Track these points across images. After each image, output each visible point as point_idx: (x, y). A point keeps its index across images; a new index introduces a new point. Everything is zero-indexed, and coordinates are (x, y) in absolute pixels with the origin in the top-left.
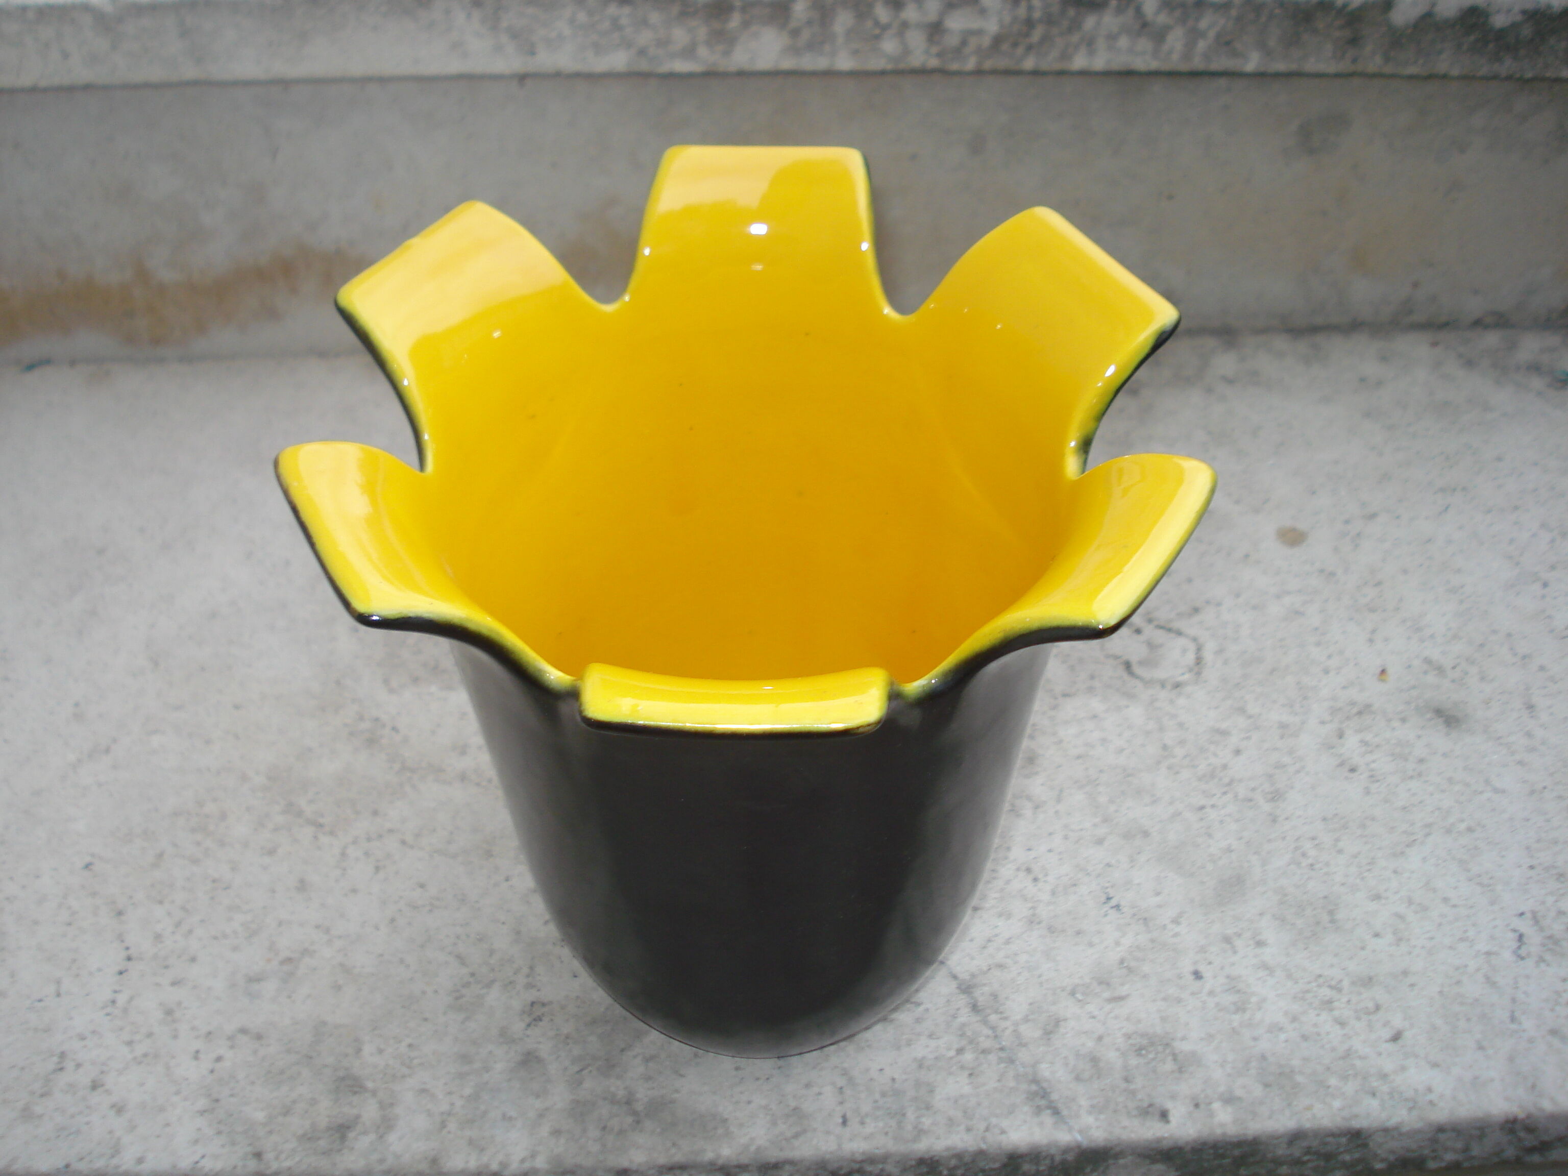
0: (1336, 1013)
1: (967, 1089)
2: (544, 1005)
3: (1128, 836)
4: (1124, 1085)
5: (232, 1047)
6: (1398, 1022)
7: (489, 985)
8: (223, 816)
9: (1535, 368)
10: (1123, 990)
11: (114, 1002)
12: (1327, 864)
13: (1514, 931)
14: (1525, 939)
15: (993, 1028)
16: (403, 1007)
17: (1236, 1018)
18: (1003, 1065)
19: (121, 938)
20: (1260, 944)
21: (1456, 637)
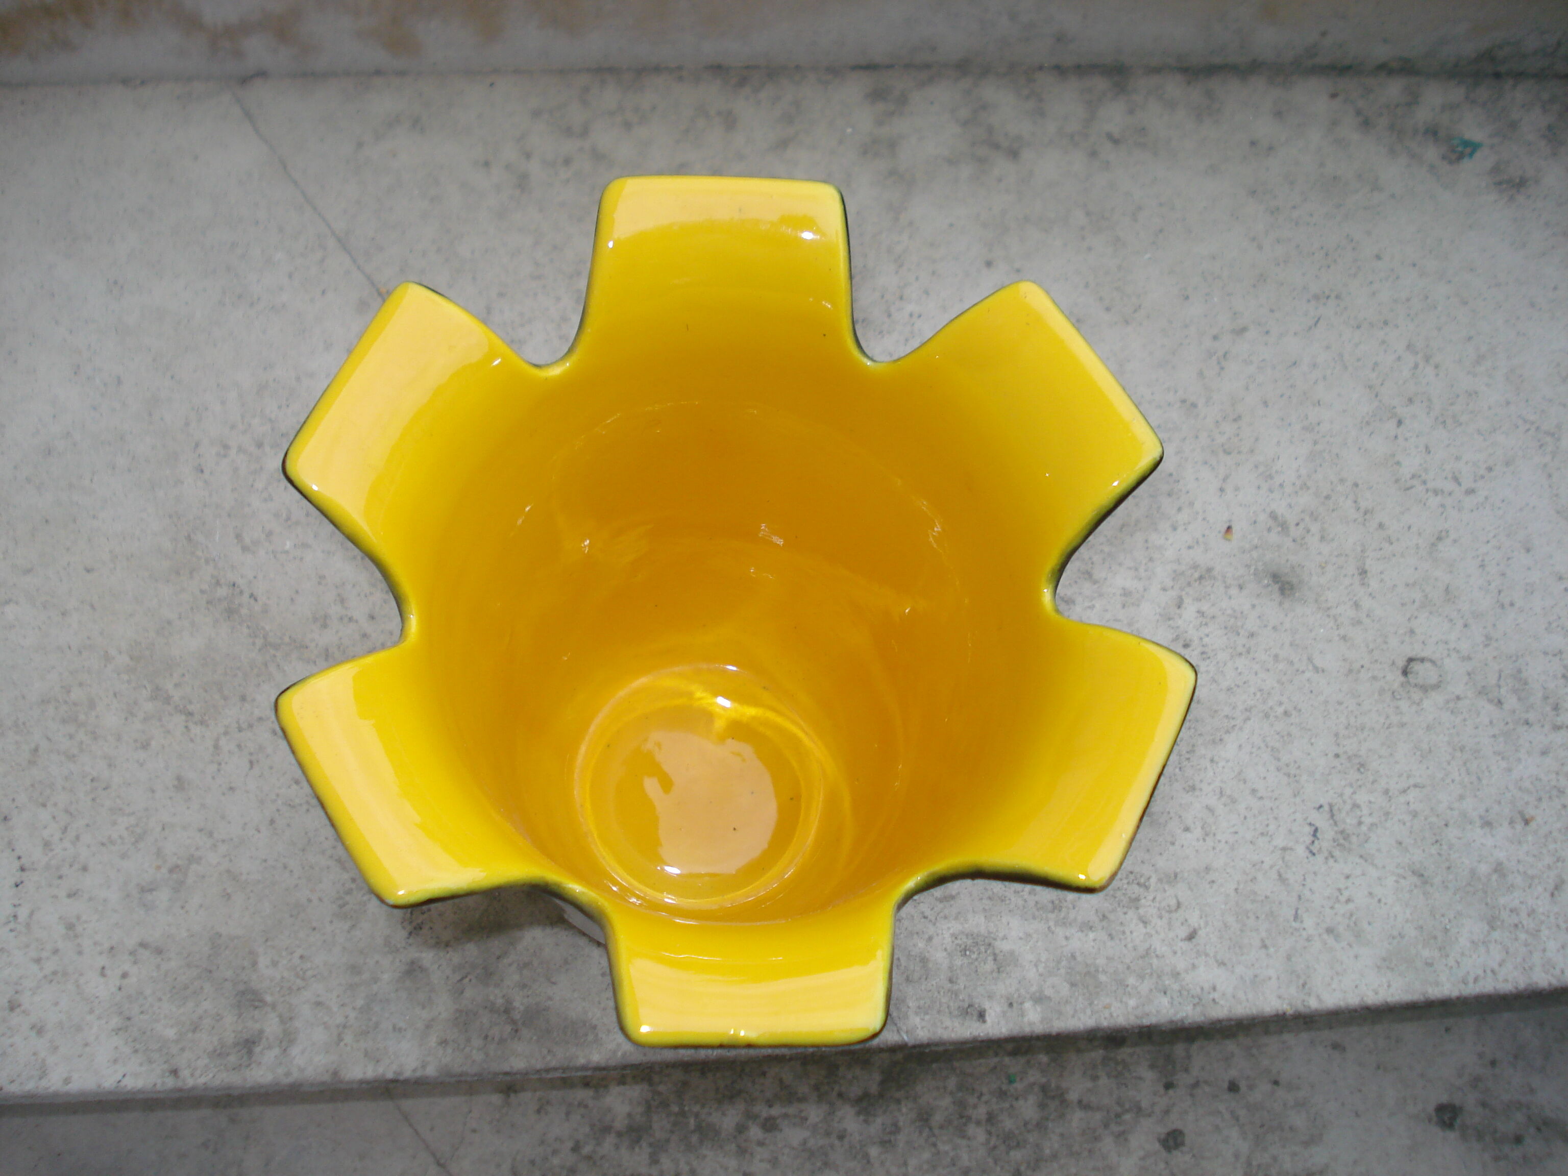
0: (1142, 911)
4: (949, 985)
5: (135, 963)
6: (1194, 920)
9: (1433, 132)
11: (15, 916)
13: (1310, 824)
14: (1318, 835)
16: (292, 916)
19: (11, 846)
21: (1305, 487)
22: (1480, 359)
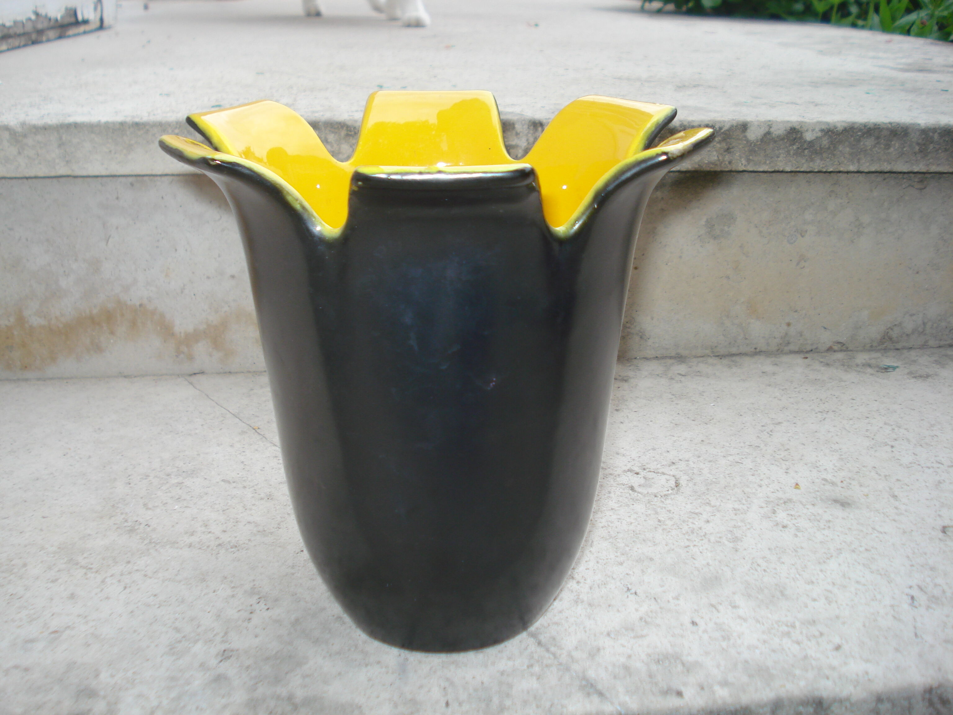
1: (536, 686)
2: (232, 651)
3: (639, 561)
4: (649, 679)
5: (6, 675)
6: (837, 640)
7: (196, 641)
10: (644, 633)
12: (775, 569)
13: (907, 595)
14: (916, 598)
15: (553, 654)
16: (133, 654)
17: (724, 644)
18: (561, 673)
20: (735, 607)
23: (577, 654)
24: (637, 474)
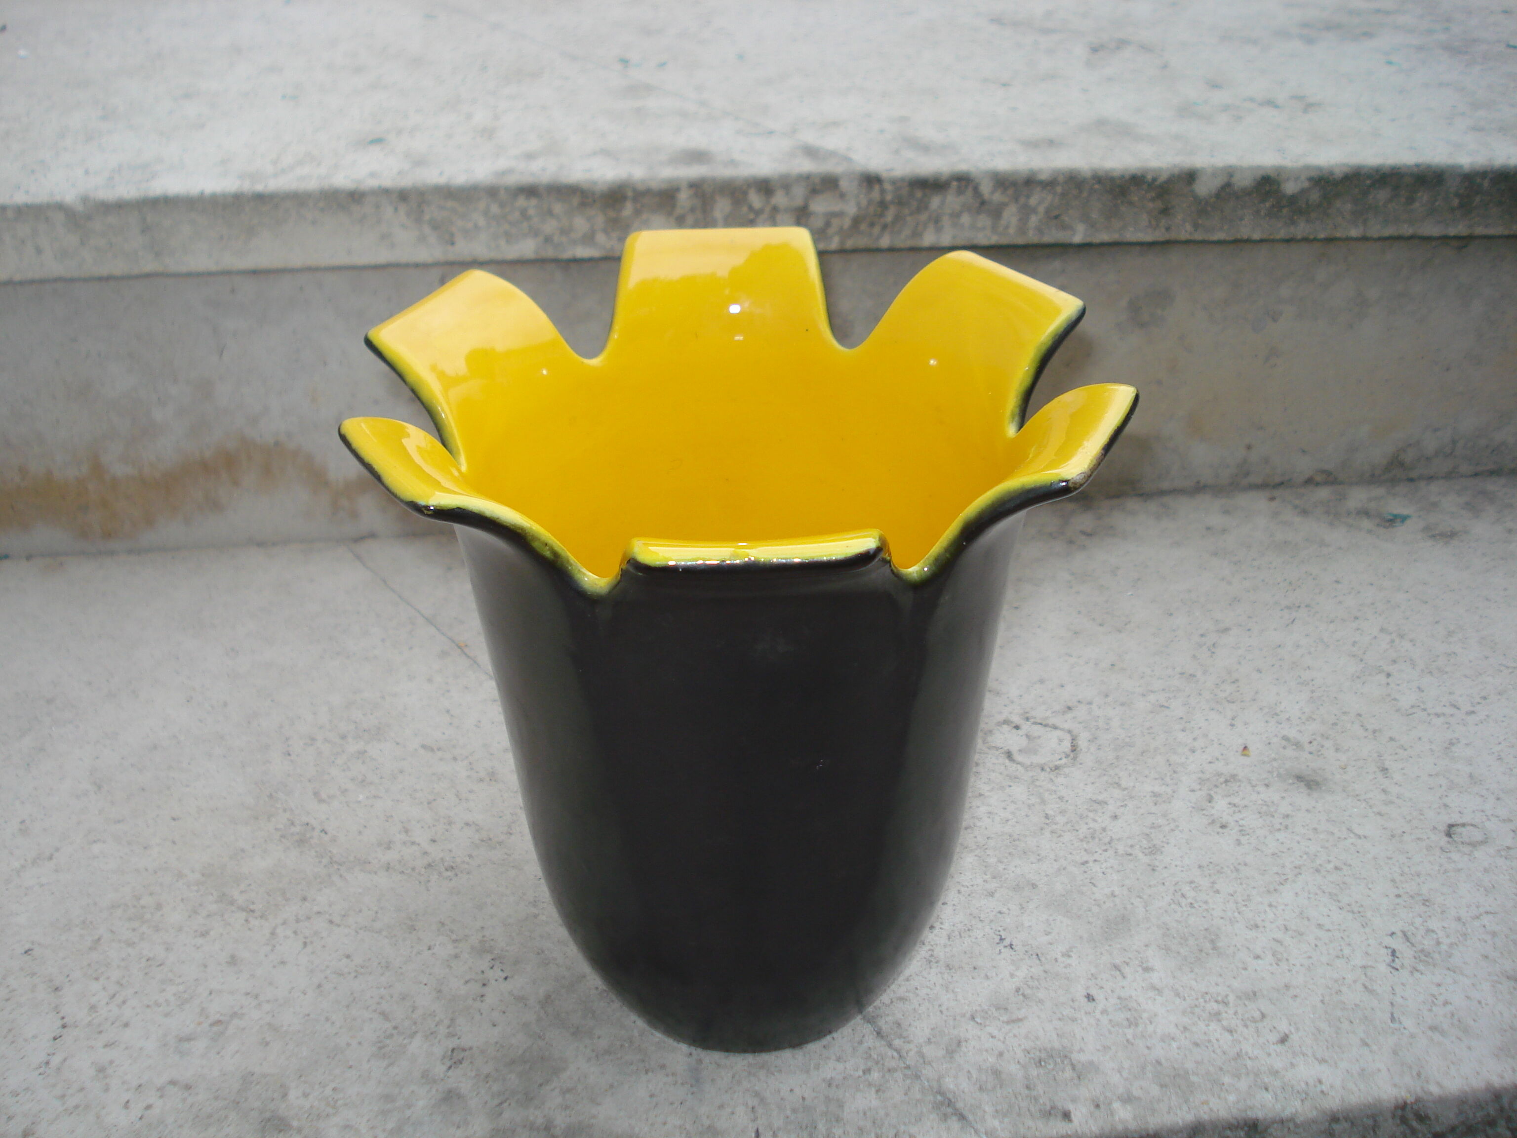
0: (1225, 1023)
1: (875, 1103)
2: (464, 1050)
3: (1017, 888)
4: (1027, 1092)
5: (161, 1097)
6: (1284, 1026)
7: (413, 1035)
8: (159, 907)
9: (1365, 513)
10: (1021, 1014)
11: (47, 1063)
12: (1206, 902)
13: (1386, 947)
14: (1397, 954)
15: (898, 1051)
16: (329, 1057)
17: (1129, 1033)
18: (908, 1081)
19: (57, 1009)
20: (1147, 969)
21: (1310, 719)
22: (1450, 634)
23: (930, 1052)
24: (1017, 727)
